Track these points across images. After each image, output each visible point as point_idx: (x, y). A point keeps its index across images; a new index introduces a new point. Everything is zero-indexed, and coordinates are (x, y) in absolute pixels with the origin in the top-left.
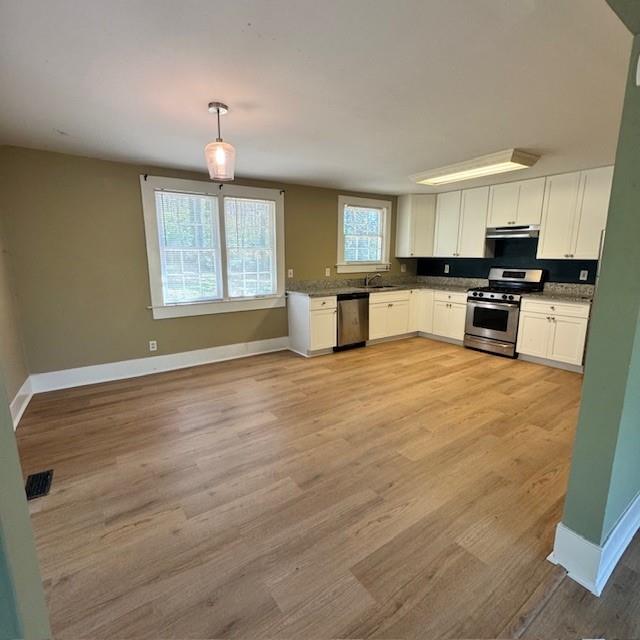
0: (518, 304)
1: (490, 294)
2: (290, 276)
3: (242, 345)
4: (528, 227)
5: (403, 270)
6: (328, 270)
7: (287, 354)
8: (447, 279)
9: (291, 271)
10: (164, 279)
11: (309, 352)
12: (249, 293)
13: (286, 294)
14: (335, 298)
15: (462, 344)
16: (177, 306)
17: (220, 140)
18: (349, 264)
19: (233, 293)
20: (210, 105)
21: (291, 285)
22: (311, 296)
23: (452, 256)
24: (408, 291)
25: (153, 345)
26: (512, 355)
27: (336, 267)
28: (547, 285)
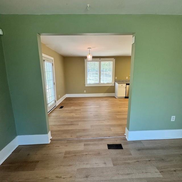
2: (115, 79)
3: (103, 94)
6: (127, 77)
7: (114, 97)
9: (116, 77)
10: (88, 79)
11: (118, 97)
12: (105, 82)
13: (115, 83)
14: (125, 84)
16: (90, 84)
17: (89, 54)
19: (102, 82)
20: (88, 48)
21: (116, 81)
22: (118, 83)
25: (85, 91)
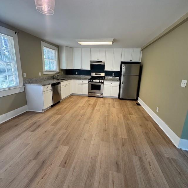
0: (103, 83)
1: (95, 80)
2: (24, 76)
4: (102, 61)
5: (62, 73)
6: (40, 73)
8: (77, 76)
9: (25, 74)
11: (42, 110)
13: (24, 85)
14: (51, 85)
15: (88, 96)
18: (47, 71)
22: (43, 85)
23: (80, 69)
24: (69, 81)
26: (102, 97)
27: (43, 72)
28: (106, 77)
